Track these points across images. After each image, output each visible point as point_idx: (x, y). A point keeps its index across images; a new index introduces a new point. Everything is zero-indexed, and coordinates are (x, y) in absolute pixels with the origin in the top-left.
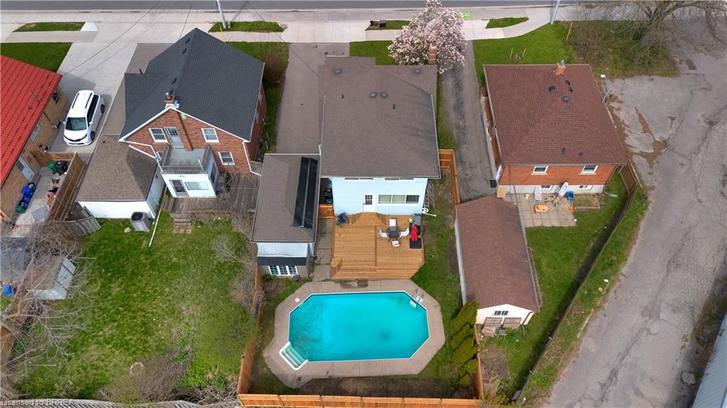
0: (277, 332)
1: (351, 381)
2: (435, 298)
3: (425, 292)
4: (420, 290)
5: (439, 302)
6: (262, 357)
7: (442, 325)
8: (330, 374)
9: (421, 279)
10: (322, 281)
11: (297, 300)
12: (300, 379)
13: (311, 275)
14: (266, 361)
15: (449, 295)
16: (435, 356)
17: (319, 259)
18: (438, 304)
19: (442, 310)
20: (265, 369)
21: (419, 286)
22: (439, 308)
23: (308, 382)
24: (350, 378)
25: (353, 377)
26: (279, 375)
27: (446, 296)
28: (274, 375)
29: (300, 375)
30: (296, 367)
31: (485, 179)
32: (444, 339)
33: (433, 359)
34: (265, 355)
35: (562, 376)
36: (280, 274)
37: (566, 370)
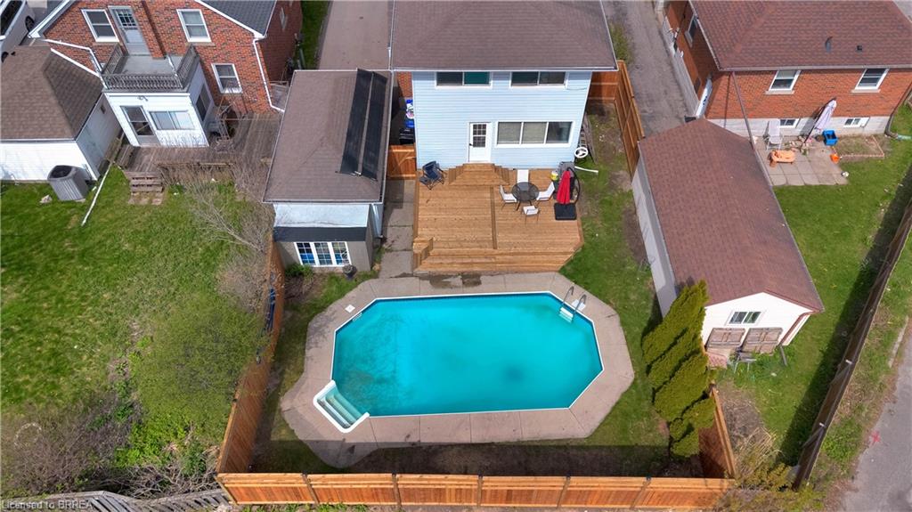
0: (309, 364)
1: (455, 450)
2: (607, 302)
3: (586, 293)
4: (579, 290)
5: (615, 309)
6: (280, 410)
7: (625, 347)
8: (414, 439)
9: (578, 271)
10: (396, 277)
11: (350, 309)
12: (352, 448)
13: (377, 267)
14: (287, 417)
15: (633, 297)
16: (617, 403)
17: (389, 241)
18: (614, 312)
19: (623, 323)
20: (284, 432)
21: (576, 283)
22: (616, 320)
23: (370, 456)
24: (452, 446)
25: (459, 445)
26: (312, 442)
27: (627, 298)
28: (301, 442)
29: (353, 441)
30: (345, 427)
31: (677, 117)
32: (633, 372)
33: (614, 408)
34: (285, 404)
35: (871, 439)
36: (317, 264)
37: (877, 426)
